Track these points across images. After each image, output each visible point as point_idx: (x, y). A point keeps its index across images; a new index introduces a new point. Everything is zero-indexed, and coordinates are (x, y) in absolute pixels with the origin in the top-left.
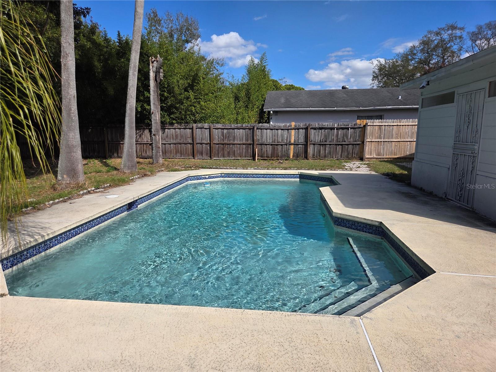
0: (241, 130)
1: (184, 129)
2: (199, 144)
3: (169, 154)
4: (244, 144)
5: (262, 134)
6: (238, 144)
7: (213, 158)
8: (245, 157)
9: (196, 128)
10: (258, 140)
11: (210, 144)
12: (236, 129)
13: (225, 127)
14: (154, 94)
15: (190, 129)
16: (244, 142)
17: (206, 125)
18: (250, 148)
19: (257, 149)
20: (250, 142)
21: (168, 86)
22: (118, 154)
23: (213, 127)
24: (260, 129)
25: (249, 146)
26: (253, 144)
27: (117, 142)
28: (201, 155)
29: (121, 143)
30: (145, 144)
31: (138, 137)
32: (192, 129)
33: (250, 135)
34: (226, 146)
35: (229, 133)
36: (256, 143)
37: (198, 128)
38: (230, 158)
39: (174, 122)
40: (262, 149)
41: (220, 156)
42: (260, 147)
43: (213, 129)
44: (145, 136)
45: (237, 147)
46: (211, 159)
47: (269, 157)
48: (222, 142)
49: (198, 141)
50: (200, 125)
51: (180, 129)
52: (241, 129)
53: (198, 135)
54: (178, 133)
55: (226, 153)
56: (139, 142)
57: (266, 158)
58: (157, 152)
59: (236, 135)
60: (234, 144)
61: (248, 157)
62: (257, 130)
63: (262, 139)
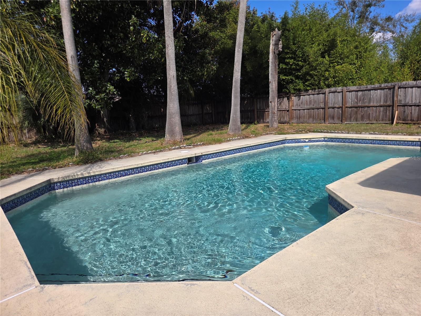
0: (379, 91)
1: (318, 94)
2: (331, 108)
3: (303, 119)
4: (381, 106)
5: (405, 94)
6: (374, 107)
7: (344, 123)
8: (383, 120)
9: (329, 93)
10: (401, 101)
11: (342, 108)
12: (372, 90)
13: (360, 89)
14: (272, 65)
15: (323, 94)
16: (382, 103)
17: (339, 89)
18: (389, 111)
19: (397, 112)
20: (389, 103)
21: (304, 55)
22: (263, 120)
23: (346, 91)
24: (403, 88)
25: (388, 108)
26: (393, 106)
27: (263, 110)
28: (332, 120)
29: (266, 110)
30: (284, 110)
31: (278, 105)
32: (325, 93)
33: (390, 96)
34: (359, 109)
35: (363, 95)
36: (396, 104)
37: (331, 93)
38: (364, 122)
39: (308, 88)
40: (404, 112)
41: (352, 120)
42: (402, 108)
43: (346, 92)
44: (283, 103)
45: (373, 110)
46: (342, 123)
47: (413, 121)
48: (356, 105)
49: (330, 106)
50: (333, 89)
51: (314, 95)
52: (378, 89)
53: (330, 99)
54: (312, 98)
55: (359, 116)
56: (279, 109)
57: (410, 122)
58: (272, 117)
59: (373, 97)
60: (368, 107)
61: (386, 120)
62: (399, 90)
63: (405, 99)
